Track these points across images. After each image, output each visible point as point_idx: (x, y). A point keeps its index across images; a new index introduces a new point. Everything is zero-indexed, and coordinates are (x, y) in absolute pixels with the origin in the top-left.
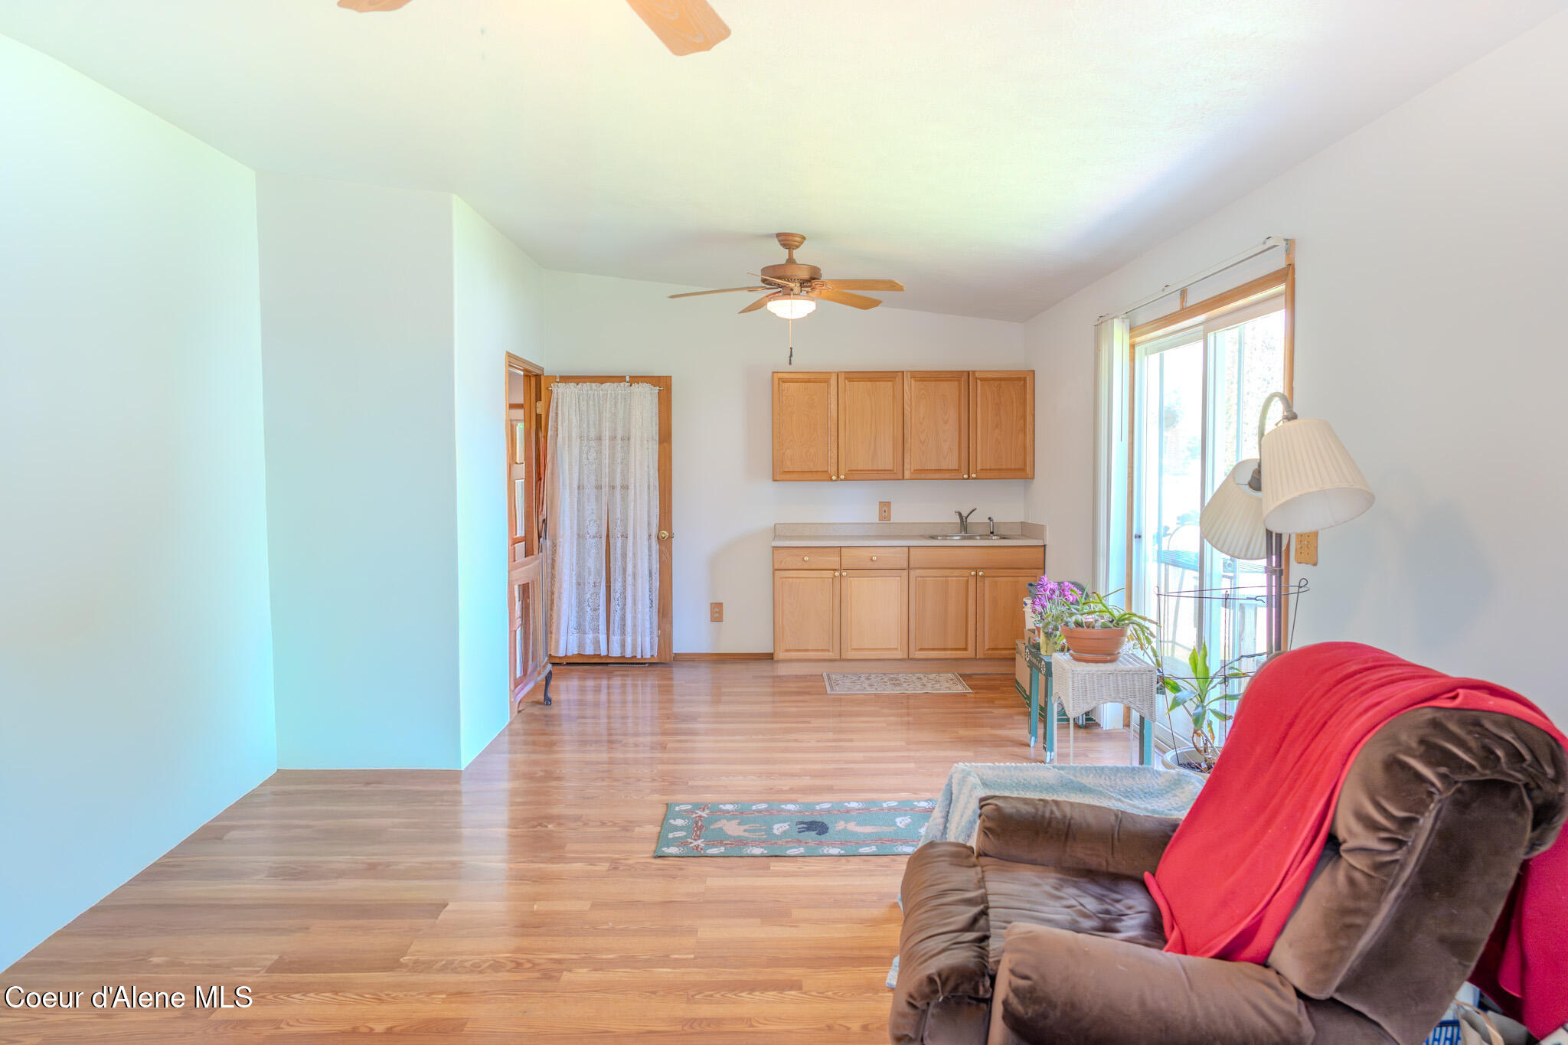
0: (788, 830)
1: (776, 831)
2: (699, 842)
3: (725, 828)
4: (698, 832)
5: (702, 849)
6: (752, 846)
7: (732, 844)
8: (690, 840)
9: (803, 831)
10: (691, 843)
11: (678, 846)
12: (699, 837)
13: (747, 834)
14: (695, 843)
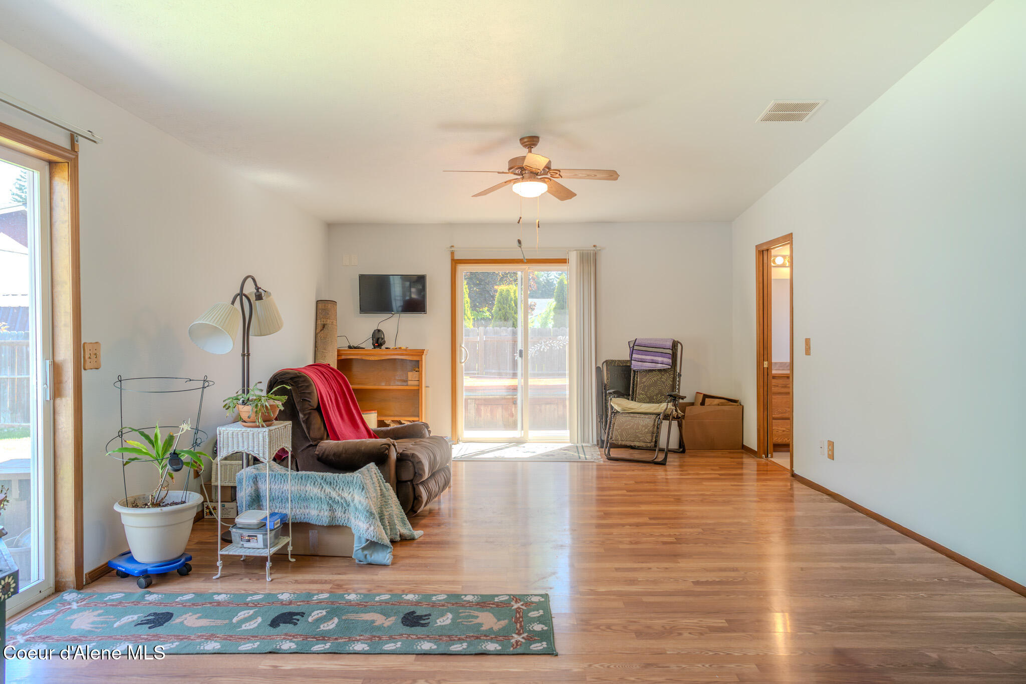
0: (438, 618)
1: (450, 616)
2: (516, 606)
3: (495, 620)
4: (518, 616)
5: (513, 599)
6: (472, 602)
7: (489, 604)
8: (524, 607)
9: (426, 616)
10: (522, 605)
11: (532, 603)
12: (518, 610)
13: (476, 613)
14: (519, 605)
